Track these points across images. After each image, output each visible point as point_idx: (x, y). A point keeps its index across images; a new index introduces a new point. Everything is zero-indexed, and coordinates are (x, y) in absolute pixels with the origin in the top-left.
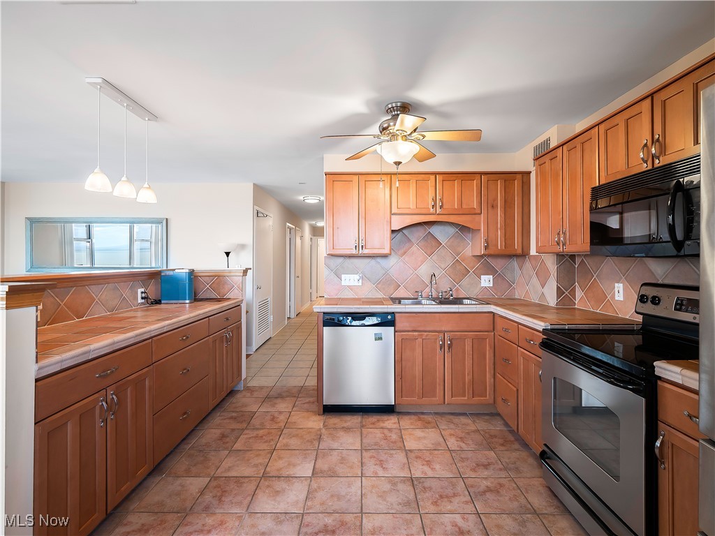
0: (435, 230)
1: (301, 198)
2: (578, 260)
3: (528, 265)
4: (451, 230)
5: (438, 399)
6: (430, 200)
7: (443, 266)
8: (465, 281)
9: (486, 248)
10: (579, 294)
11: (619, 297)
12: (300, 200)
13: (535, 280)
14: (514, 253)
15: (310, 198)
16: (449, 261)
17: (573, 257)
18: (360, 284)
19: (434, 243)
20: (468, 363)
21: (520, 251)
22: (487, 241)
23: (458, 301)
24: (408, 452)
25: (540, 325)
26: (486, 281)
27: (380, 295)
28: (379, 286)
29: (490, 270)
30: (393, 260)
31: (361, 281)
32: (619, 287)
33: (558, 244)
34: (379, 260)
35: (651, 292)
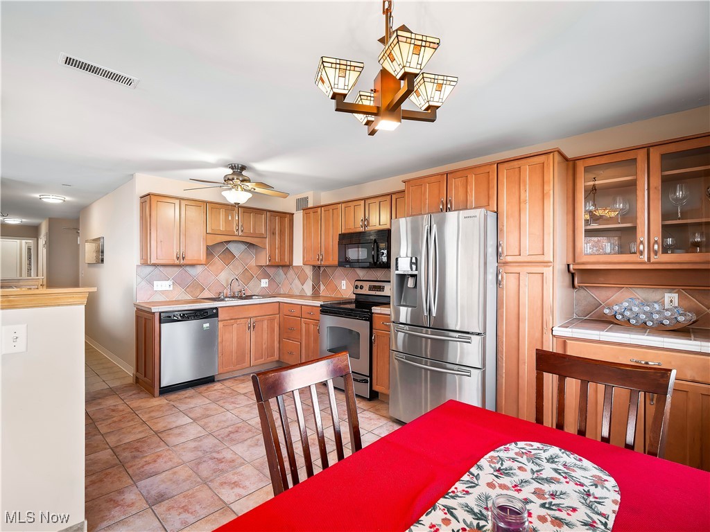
0: (232, 247)
1: (37, 196)
2: (322, 269)
3: (291, 272)
4: (243, 247)
5: (247, 364)
6: (235, 225)
7: (236, 273)
8: (251, 284)
9: (270, 260)
10: (322, 287)
11: (344, 287)
12: (36, 198)
13: (297, 281)
14: (285, 264)
15: (51, 197)
16: (241, 270)
17: (319, 267)
18: (171, 288)
19: (230, 256)
20: (265, 336)
21: (288, 263)
22: (270, 256)
23: (249, 297)
24: (244, 394)
25: (318, 303)
26: (264, 283)
27: (189, 297)
28: (188, 290)
29: (267, 276)
30: (199, 269)
31: (172, 286)
32: (344, 282)
33: (318, 260)
34: (188, 269)
35: (359, 284)
